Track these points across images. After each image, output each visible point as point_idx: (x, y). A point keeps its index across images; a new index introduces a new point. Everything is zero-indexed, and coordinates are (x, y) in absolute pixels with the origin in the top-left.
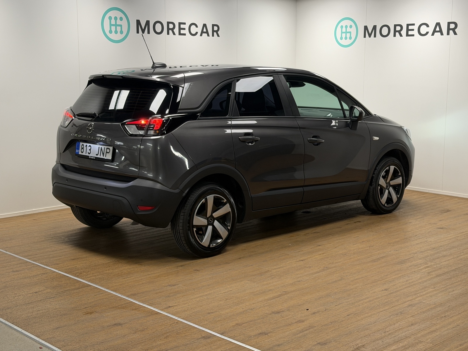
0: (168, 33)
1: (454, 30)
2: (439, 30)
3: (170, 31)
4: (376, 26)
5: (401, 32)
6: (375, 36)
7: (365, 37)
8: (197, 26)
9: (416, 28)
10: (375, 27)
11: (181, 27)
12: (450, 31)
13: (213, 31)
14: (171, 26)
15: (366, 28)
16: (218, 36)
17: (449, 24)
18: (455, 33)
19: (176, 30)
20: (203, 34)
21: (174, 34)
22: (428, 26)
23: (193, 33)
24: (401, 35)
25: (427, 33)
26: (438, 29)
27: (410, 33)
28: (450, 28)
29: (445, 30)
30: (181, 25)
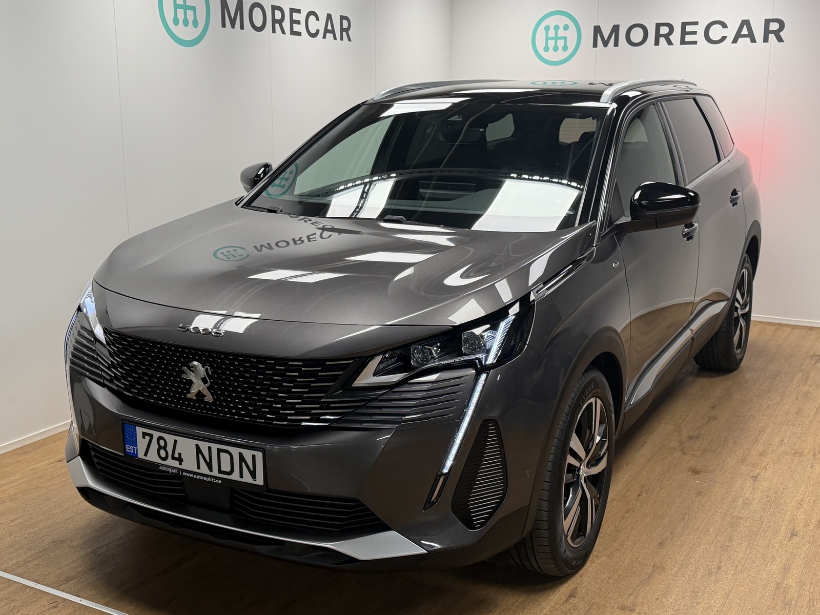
0: (274, 31)
1: (777, 34)
2: (747, 33)
3: (277, 25)
4: (619, 25)
5: (670, 37)
6: (616, 44)
7: (595, 45)
8: (318, 19)
9: (700, 29)
10: (616, 29)
11: (295, 18)
12: (770, 35)
13: (342, 30)
14: (278, 15)
15: (597, 30)
16: (350, 40)
17: (767, 22)
18: (780, 40)
19: (286, 24)
20: (328, 35)
21: (283, 32)
22: (724, 25)
23: (313, 31)
24: (670, 43)
25: (724, 38)
26: (745, 31)
27: (688, 38)
28: (770, 29)
29: (759, 33)
30: (294, 14)
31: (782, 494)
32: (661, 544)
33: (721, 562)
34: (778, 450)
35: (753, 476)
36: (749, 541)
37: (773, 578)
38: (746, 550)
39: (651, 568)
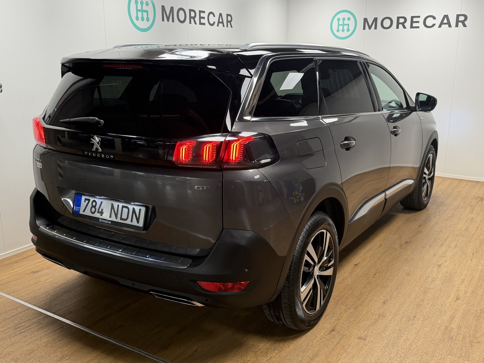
0: (190, 23)
1: (463, 22)
2: (447, 22)
3: (192, 20)
4: (377, 18)
5: (405, 24)
6: (376, 28)
7: (364, 28)
8: (214, 16)
9: (421, 20)
10: (375, 20)
11: (201, 16)
12: (459, 23)
13: (228, 21)
14: (193, 14)
15: (366, 20)
16: (232, 27)
17: (458, 16)
18: (465, 26)
19: (197, 19)
20: (220, 24)
21: (196, 23)
22: (434, 18)
23: (212, 22)
24: (405, 27)
25: (434, 25)
26: (445, 21)
27: (414, 25)
28: (459, 20)
29: (453, 22)
30: (201, 13)
31: (454, 275)
32: (384, 303)
33: (416, 314)
34: (453, 250)
35: (438, 265)
36: (433, 301)
37: (444, 324)
38: (431, 307)
39: (377, 316)
